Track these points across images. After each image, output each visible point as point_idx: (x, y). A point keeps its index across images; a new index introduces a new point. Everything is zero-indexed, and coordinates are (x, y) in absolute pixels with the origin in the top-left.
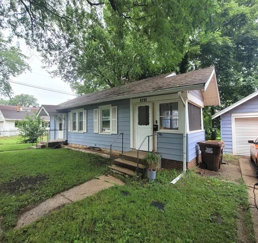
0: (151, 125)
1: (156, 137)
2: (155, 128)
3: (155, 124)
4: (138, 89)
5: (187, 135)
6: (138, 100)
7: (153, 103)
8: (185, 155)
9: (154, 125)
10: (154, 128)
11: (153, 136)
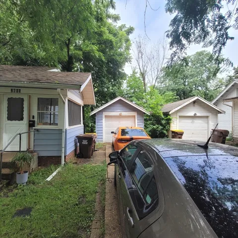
0: (25, 121)
1: (32, 134)
2: (31, 124)
3: (32, 119)
4: (9, 76)
5: (66, 130)
6: (9, 90)
7: (30, 96)
8: (63, 149)
9: (30, 121)
10: (29, 124)
11: (29, 133)
